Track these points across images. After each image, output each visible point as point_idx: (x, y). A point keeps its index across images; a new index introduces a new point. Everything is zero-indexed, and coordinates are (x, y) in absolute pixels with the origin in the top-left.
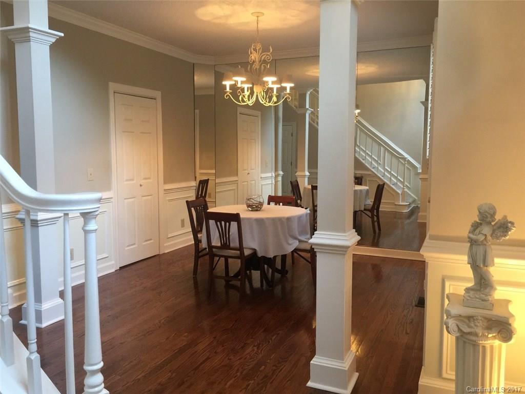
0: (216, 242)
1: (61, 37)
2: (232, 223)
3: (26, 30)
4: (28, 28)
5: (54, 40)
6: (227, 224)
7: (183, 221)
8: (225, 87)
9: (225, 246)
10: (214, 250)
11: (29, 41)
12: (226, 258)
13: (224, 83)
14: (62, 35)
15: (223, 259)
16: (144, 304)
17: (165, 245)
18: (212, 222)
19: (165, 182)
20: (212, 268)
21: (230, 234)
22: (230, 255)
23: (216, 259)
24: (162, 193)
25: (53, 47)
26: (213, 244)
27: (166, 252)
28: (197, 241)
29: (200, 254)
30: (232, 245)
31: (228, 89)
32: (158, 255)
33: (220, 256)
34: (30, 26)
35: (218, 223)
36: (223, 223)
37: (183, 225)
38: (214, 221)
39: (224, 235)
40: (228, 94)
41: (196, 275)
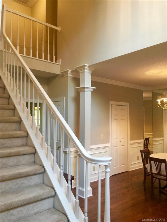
0: (154, 171)
1: (95, 89)
2: (162, 163)
3: (84, 88)
4: (85, 87)
5: (92, 90)
6: (160, 164)
7: (138, 157)
8: (158, 102)
9: (159, 174)
10: (154, 175)
11: (85, 91)
12: (160, 179)
13: (157, 100)
14: (95, 88)
15: (158, 180)
16: (122, 195)
17: (131, 167)
18: (152, 162)
19: (131, 140)
20: (153, 183)
21: (161, 168)
22: (161, 178)
23: (154, 179)
24: (129, 144)
25: (92, 92)
26: (153, 172)
27: (131, 170)
28: (145, 169)
29: (147, 175)
30: (162, 174)
31: (159, 103)
32: (127, 171)
33: (156, 178)
34: (85, 86)
35: (156, 163)
36: (158, 163)
37: (138, 159)
38: (153, 162)
39: (158, 168)
40: (159, 105)
41: (145, 184)
